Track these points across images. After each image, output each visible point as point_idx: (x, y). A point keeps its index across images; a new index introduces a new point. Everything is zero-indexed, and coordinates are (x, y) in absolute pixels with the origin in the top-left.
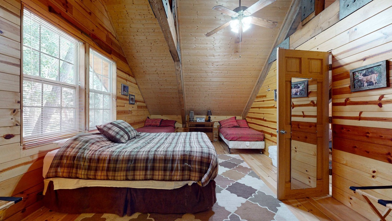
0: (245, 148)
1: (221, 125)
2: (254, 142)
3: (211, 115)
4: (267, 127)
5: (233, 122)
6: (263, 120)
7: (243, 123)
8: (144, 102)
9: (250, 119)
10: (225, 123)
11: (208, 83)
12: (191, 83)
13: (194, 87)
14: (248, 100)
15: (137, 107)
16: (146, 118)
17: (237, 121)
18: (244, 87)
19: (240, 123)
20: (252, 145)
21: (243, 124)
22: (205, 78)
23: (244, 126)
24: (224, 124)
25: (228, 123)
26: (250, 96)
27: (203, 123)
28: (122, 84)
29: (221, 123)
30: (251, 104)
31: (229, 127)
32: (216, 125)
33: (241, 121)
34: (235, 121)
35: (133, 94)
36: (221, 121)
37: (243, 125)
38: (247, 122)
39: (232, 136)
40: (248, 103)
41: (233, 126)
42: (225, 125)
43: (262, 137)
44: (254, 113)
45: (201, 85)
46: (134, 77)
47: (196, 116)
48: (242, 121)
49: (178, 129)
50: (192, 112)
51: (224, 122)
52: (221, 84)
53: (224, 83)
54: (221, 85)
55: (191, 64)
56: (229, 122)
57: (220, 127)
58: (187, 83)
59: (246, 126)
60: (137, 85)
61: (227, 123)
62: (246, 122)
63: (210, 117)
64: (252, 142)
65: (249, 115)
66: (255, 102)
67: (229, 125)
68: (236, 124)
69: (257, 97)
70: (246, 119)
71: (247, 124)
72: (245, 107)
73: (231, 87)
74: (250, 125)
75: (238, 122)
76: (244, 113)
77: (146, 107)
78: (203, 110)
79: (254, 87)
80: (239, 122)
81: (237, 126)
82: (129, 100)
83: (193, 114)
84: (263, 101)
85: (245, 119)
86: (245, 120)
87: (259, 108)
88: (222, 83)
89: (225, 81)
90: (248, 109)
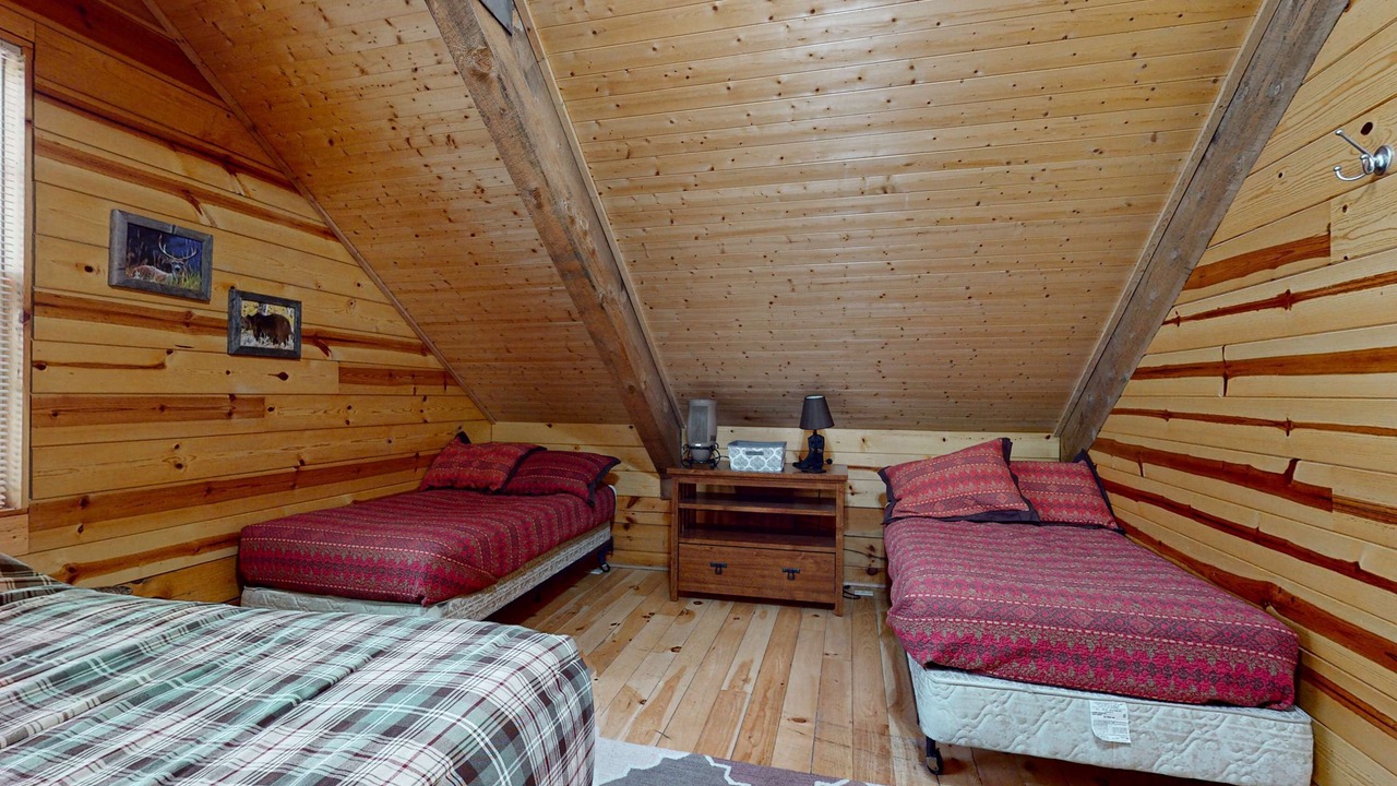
0: (1081, 759)
1: (897, 493)
2: (1179, 710)
3: (831, 425)
4: (1353, 570)
5: (984, 477)
6: (1282, 484)
7: (1062, 489)
8: (424, 350)
9: (1133, 465)
10: (924, 487)
11: (769, 190)
12: (646, 199)
13: (678, 229)
14: (1107, 311)
15: (336, 376)
16: (445, 438)
17: (1016, 473)
18: (1069, 206)
19: (1044, 487)
20: (1153, 738)
21: (1066, 495)
22: (733, 152)
23: (1074, 516)
24: (913, 492)
25: (943, 483)
26: (1131, 277)
27: (766, 477)
28: (112, 211)
29: (894, 481)
30: (1140, 341)
31: (950, 513)
32: (866, 492)
33: (1050, 473)
34: (1001, 470)
35: (289, 293)
36: (899, 468)
37: (1069, 506)
38: (1104, 487)
39: (951, 630)
40: (1112, 336)
41: (979, 510)
42: (922, 498)
43: (1278, 666)
44: (1167, 415)
45: (722, 211)
46: (290, 186)
47: (724, 433)
48: (1059, 472)
49: (636, 507)
50: (702, 403)
51: (918, 481)
52: (873, 192)
53: (897, 178)
54: (867, 199)
55: (595, 25)
56: (954, 481)
57: (889, 511)
58: (624, 202)
59: (1088, 516)
60: (332, 243)
61: (933, 484)
62: (1089, 483)
63: (817, 442)
64: (1163, 710)
65: (1117, 429)
66: (1177, 321)
67: (950, 503)
68: (1003, 496)
69: (1202, 278)
70: (1095, 455)
71: (1098, 501)
72: (1085, 371)
73: (957, 212)
74: (1125, 508)
75: (1022, 478)
76: (1077, 414)
77: (445, 377)
78: (781, 391)
79: (1171, 195)
80: (1032, 478)
81: (1017, 511)
82: (230, 328)
83: (710, 418)
84: (1286, 300)
85: (1084, 456)
86: (1081, 467)
87: (1227, 370)
88: (879, 180)
89: (903, 159)
90: (1115, 384)
